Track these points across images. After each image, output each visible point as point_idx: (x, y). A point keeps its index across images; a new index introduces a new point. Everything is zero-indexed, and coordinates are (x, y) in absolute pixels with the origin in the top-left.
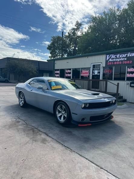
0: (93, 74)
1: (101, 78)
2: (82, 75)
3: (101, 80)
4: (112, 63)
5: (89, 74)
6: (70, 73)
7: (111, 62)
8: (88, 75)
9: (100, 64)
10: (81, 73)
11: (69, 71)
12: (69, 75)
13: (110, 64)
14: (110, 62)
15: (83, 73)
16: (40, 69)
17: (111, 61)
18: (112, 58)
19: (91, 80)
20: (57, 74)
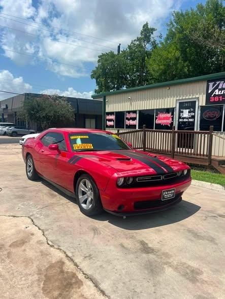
0: (181, 120)
1: (197, 128)
2: (158, 122)
3: (196, 133)
4: (219, 99)
5: (173, 120)
6: (134, 119)
7: (219, 95)
8: (170, 121)
9: (195, 101)
10: (156, 118)
11: (133, 115)
12: (132, 122)
13: (217, 99)
14: (215, 95)
15: (160, 119)
16: (80, 113)
17: (217, 94)
18: (220, 87)
19: (176, 132)
20: (110, 120)
